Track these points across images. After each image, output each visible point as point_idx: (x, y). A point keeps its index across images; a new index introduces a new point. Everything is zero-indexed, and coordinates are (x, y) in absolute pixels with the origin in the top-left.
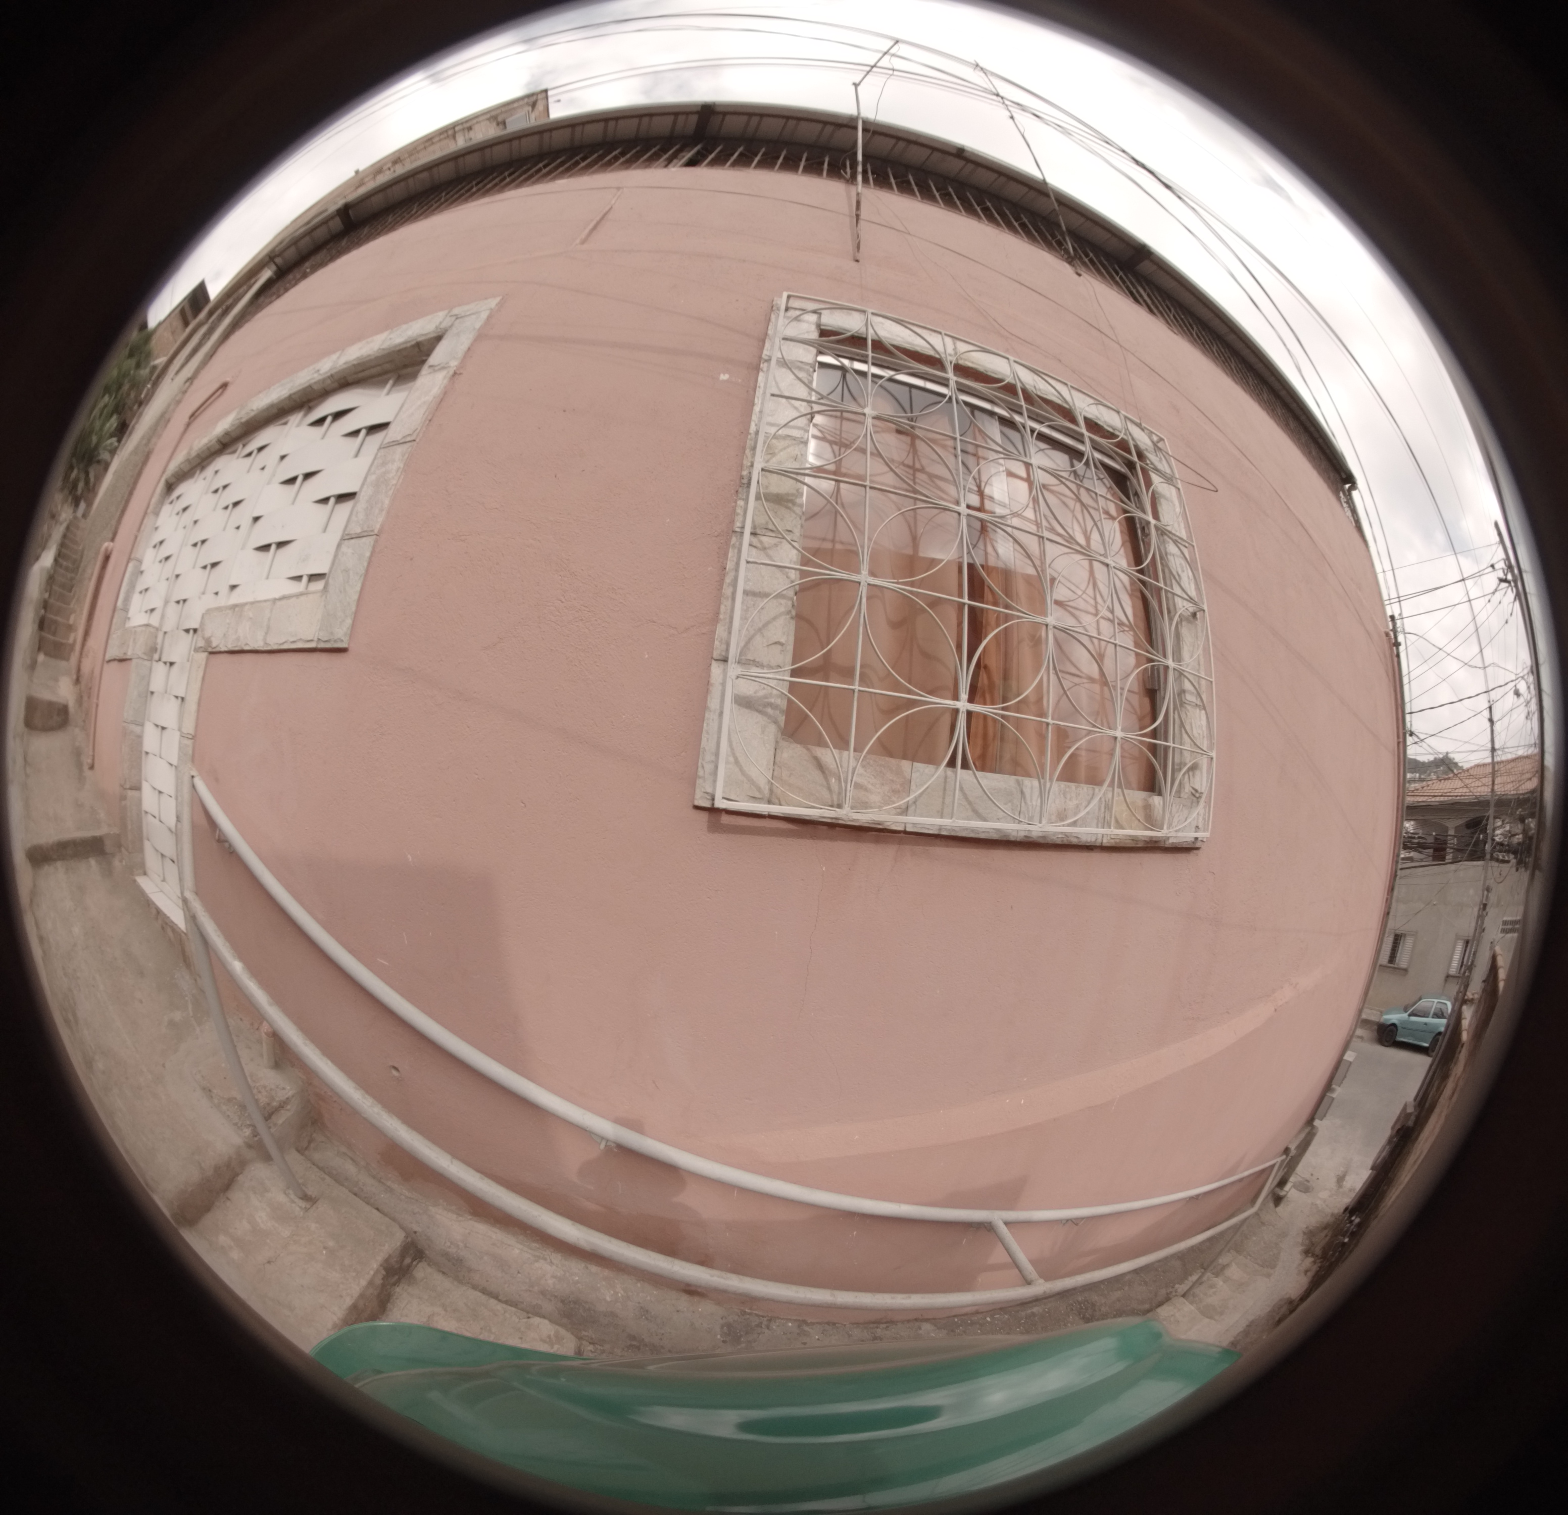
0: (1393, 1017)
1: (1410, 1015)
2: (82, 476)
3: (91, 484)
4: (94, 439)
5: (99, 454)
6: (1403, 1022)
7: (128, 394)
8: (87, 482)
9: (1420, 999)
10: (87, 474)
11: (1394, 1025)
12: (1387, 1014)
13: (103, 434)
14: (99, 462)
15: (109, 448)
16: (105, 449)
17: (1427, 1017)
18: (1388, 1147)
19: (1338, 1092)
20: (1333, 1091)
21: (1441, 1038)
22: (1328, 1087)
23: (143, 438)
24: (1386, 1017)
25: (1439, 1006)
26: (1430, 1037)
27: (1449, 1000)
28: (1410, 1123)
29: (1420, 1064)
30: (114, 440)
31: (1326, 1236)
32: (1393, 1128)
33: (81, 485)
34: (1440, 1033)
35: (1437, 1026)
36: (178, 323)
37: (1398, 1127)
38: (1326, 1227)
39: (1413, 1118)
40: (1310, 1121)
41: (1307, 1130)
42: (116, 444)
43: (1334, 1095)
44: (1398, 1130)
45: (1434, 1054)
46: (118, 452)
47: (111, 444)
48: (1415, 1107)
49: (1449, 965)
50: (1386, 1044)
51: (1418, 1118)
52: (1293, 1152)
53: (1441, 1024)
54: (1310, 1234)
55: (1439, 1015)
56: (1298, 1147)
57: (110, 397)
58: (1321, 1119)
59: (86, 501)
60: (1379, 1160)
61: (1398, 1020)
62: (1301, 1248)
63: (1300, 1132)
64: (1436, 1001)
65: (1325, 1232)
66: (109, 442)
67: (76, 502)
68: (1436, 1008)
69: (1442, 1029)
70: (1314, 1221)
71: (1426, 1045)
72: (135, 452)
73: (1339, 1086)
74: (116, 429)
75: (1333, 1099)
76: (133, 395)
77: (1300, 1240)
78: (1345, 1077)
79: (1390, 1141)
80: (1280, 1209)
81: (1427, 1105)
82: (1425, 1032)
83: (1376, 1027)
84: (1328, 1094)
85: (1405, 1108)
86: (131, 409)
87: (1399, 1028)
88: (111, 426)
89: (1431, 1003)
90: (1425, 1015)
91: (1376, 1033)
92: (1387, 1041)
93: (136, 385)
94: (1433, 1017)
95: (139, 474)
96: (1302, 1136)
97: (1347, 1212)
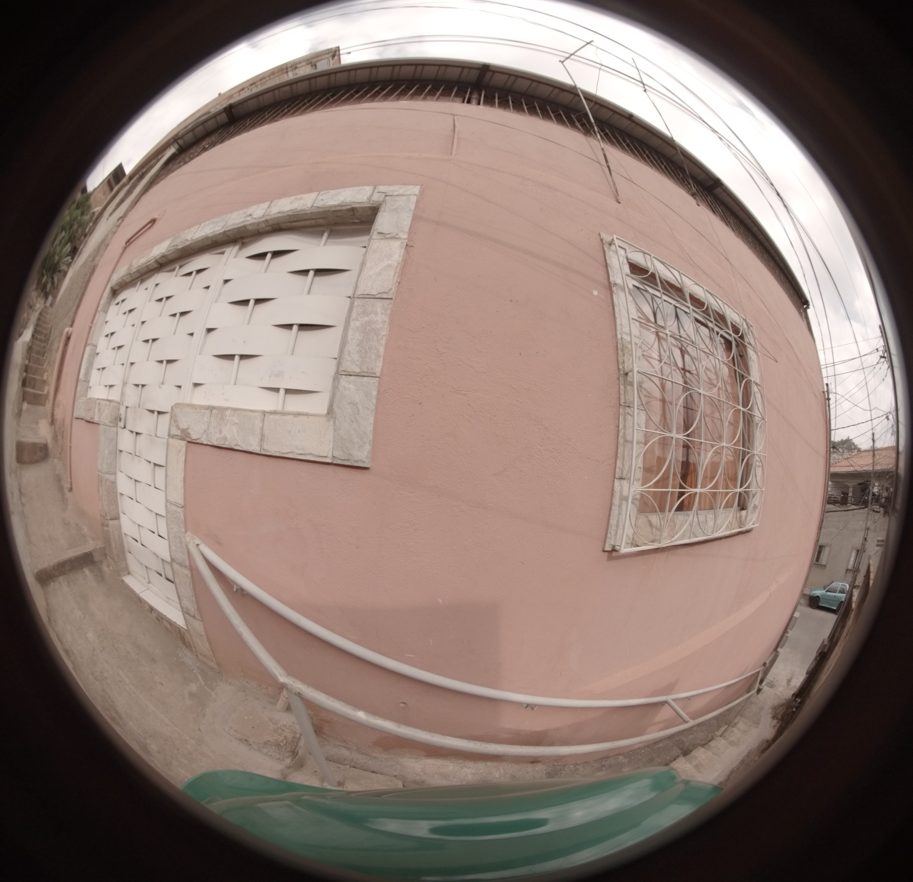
0: (818, 592)
1: (827, 591)
2: (50, 280)
3: (55, 285)
4: (57, 258)
5: (60, 266)
6: (823, 595)
7: (77, 231)
8: (53, 283)
9: (832, 582)
10: (53, 279)
11: (818, 597)
12: (814, 590)
13: (62, 255)
14: (60, 271)
15: (66, 263)
16: (64, 263)
17: (836, 593)
18: (814, 662)
19: (790, 634)
20: (788, 633)
21: (842, 604)
22: (785, 631)
23: (89, 256)
24: (814, 592)
25: (843, 587)
26: (837, 604)
27: (847, 584)
28: (826, 650)
29: (831, 619)
30: (69, 258)
31: (783, 709)
32: (817, 652)
33: (49, 286)
34: (842, 602)
35: (841, 598)
36: (107, 188)
37: (820, 651)
38: (782, 705)
39: (827, 647)
40: (776, 649)
41: (774, 653)
42: (70, 260)
43: (788, 635)
44: (820, 654)
45: (838, 613)
46: (72, 265)
47: (68, 260)
48: (828, 642)
49: (848, 564)
50: (814, 607)
51: (829, 647)
52: (768, 665)
53: (843, 596)
54: (775, 708)
55: (842, 591)
56: (770, 663)
57: (66, 233)
58: (782, 648)
59: (52, 296)
60: (810, 670)
61: (821, 594)
62: (771, 716)
63: (771, 654)
64: (841, 584)
65: (782, 708)
66: (66, 259)
67: (46, 297)
68: (840, 588)
69: (843, 600)
70: (776, 702)
71: (835, 608)
72: (84, 265)
73: (791, 630)
74: (70, 252)
75: (788, 637)
76: (80, 231)
77: (770, 711)
78: (794, 625)
79: (816, 659)
80: (759, 696)
81: (834, 640)
82: (835, 601)
83: (808, 598)
84: (786, 634)
85: (823, 642)
86: (79, 239)
87: (821, 599)
88: (67, 250)
89: (838, 585)
90: (835, 592)
91: (808, 601)
92: (814, 606)
93: (82, 225)
94: (839, 593)
95: (89, 281)
96: (772, 656)
97: (794, 696)
